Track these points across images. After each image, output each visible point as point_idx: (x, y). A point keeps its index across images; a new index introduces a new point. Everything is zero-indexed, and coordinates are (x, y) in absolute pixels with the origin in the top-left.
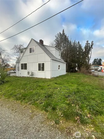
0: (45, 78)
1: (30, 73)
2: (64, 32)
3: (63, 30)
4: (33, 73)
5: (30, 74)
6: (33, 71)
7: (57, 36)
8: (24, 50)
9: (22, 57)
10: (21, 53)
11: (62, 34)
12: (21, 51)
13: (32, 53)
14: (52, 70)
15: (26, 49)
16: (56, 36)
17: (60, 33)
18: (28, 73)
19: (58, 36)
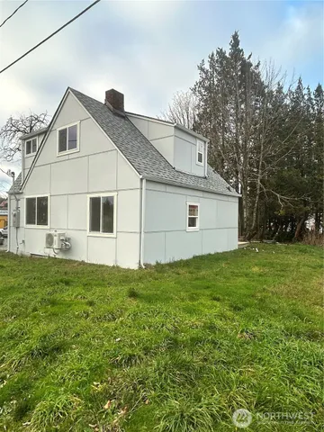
0: (114, 267)
1: (55, 239)
2: (240, 47)
3: (235, 37)
4: (68, 240)
5: (55, 246)
6: (70, 234)
7: (207, 66)
8: (39, 140)
9: (31, 169)
10: (28, 152)
11: (227, 55)
12: (29, 143)
13: (68, 152)
14: (148, 231)
15: (45, 133)
16: (202, 69)
17: (221, 53)
18: (50, 239)
19: (212, 66)
